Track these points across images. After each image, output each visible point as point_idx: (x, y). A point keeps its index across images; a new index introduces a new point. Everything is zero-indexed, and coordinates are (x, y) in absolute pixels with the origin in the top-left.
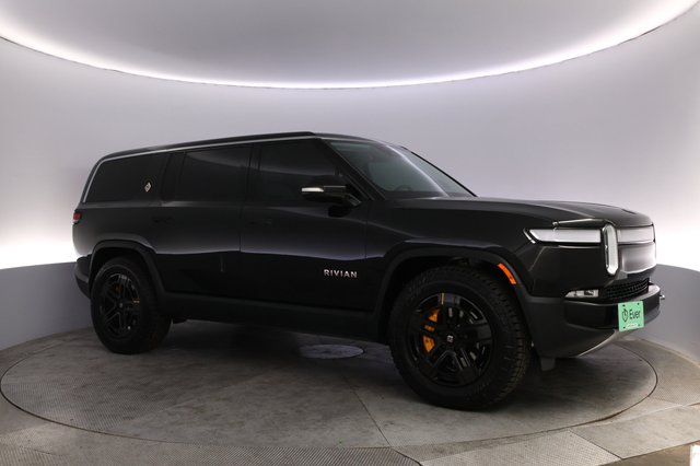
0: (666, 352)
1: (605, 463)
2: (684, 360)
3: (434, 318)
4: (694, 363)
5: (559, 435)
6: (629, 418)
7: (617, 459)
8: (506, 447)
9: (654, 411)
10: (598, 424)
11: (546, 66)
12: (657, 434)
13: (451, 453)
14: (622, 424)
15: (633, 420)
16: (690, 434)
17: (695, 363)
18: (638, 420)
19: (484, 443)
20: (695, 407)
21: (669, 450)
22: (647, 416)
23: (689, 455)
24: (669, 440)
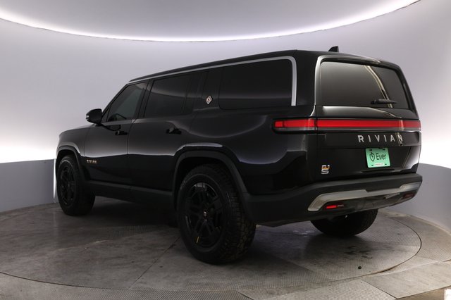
0: (426, 224)
2: (439, 230)
5: (353, 282)
6: (402, 271)
7: (394, 299)
8: (316, 291)
9: (419, 265)
10: (381, 274)
11: (344, 26)
12: (421, 281)
13: (278, 294)
14: (397, 274)
15: (405, 272)
16: (444, 281)
17: (448, 232)
18: (408, 271)
20: (448, 262)
21: (429, 292)
22: (414, 269)
23: (443, 296)
24: (430, 286)
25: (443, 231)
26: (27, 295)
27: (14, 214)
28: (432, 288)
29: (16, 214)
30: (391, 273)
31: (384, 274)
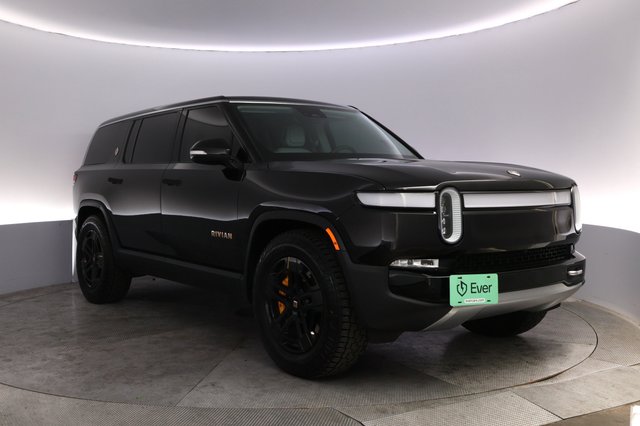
0: (605, 314)
1: (546, 423)
2: (624, 321)
3: (286, 282)
4: (634, 324)
5: (500, 395)
6: (569, 379)
7: (558, 419)
8: (448, 408)
9: (594, 371)
10: (539, 384)
12: (597, 394)
13: (393, 413)
14: (562, 384)
15: (574, 380)
16: (630, 394)
18: (578, 380)
19: (425, 403)
20: (636, 367)
21: (609, 410)
22: (587, 376)
23: (629, 415)
24: (609, 401)
25: (628, 323)
26: (35, 414)
27: (14, 299)
28: (614, 404)
29: (18, 298)
30: (555, 382)
31: (543, 383)
